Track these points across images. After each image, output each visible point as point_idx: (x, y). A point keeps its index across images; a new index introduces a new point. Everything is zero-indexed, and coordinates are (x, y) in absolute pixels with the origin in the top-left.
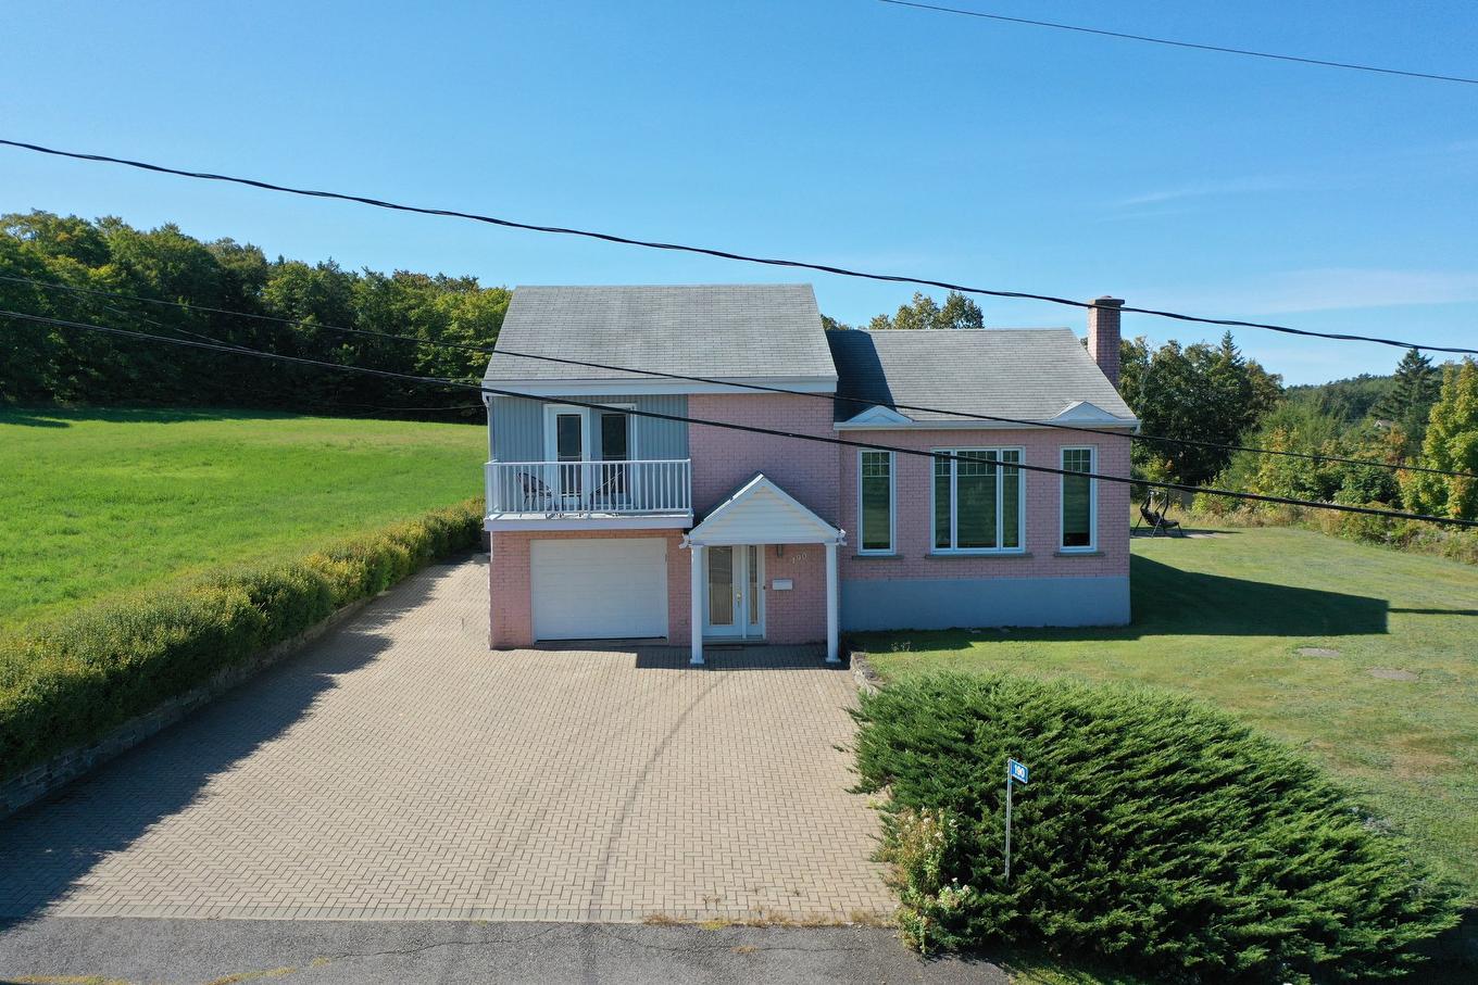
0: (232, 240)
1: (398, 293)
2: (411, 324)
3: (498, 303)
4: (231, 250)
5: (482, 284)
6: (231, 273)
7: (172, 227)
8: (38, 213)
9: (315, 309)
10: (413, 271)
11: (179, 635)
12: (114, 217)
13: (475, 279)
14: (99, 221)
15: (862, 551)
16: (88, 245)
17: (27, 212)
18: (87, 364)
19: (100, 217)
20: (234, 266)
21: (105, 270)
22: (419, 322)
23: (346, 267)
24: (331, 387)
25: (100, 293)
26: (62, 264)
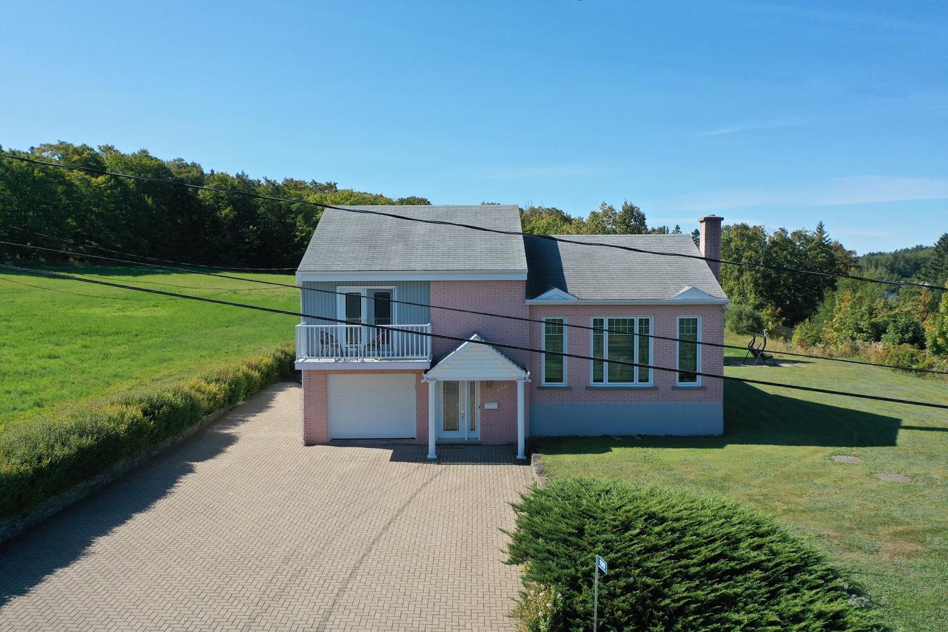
0: (183, 160)
1: (285, 193)
2: (292, 212)
3: (348, 200)
4: (181, 165)
5: (339, 187)
6: (181, 180)
7: (144, 151)
8: (62, 143)
9: (232, 202)
10: (296, 178)
11: (87, 441)
12: (110, 145)
13: (335, 184)
14: (100, 148)
15: (544, 383)
16: (92, 163)
17: (55, 142)
18: (91, 238)
19: (101, 145)
20: (183, 176)
21: (101, 179)
22: (298, 212)
23: (253, 176)
24: (242, 253)
25: (98, 193)
26: (76, 176)
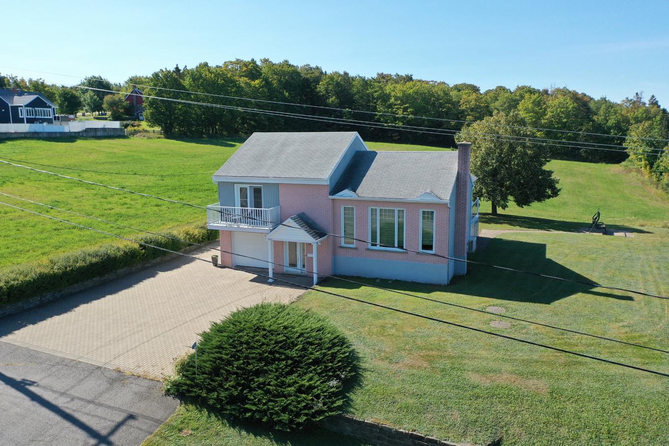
0: (309, 65)
1: (371, 85)
2: (375, 99)
3: (412, 88)
4: (308, 69)
5: (414, 78)
6: (307, 79)
7: (286, 61)
8: (238, 60)
9: (338, 94)
10: (385, 73)
12: (266, 58)
13: (411, 76)
14: (261, 61)
15: (343, 244)
16: (253, 71)
17: (234, 60)
19: (262, 59)
20: (308, 76)
21: (257, 82)
22: (378, 99)
23: (352, 74)
25: (256, 90)
26: (243, 81)
